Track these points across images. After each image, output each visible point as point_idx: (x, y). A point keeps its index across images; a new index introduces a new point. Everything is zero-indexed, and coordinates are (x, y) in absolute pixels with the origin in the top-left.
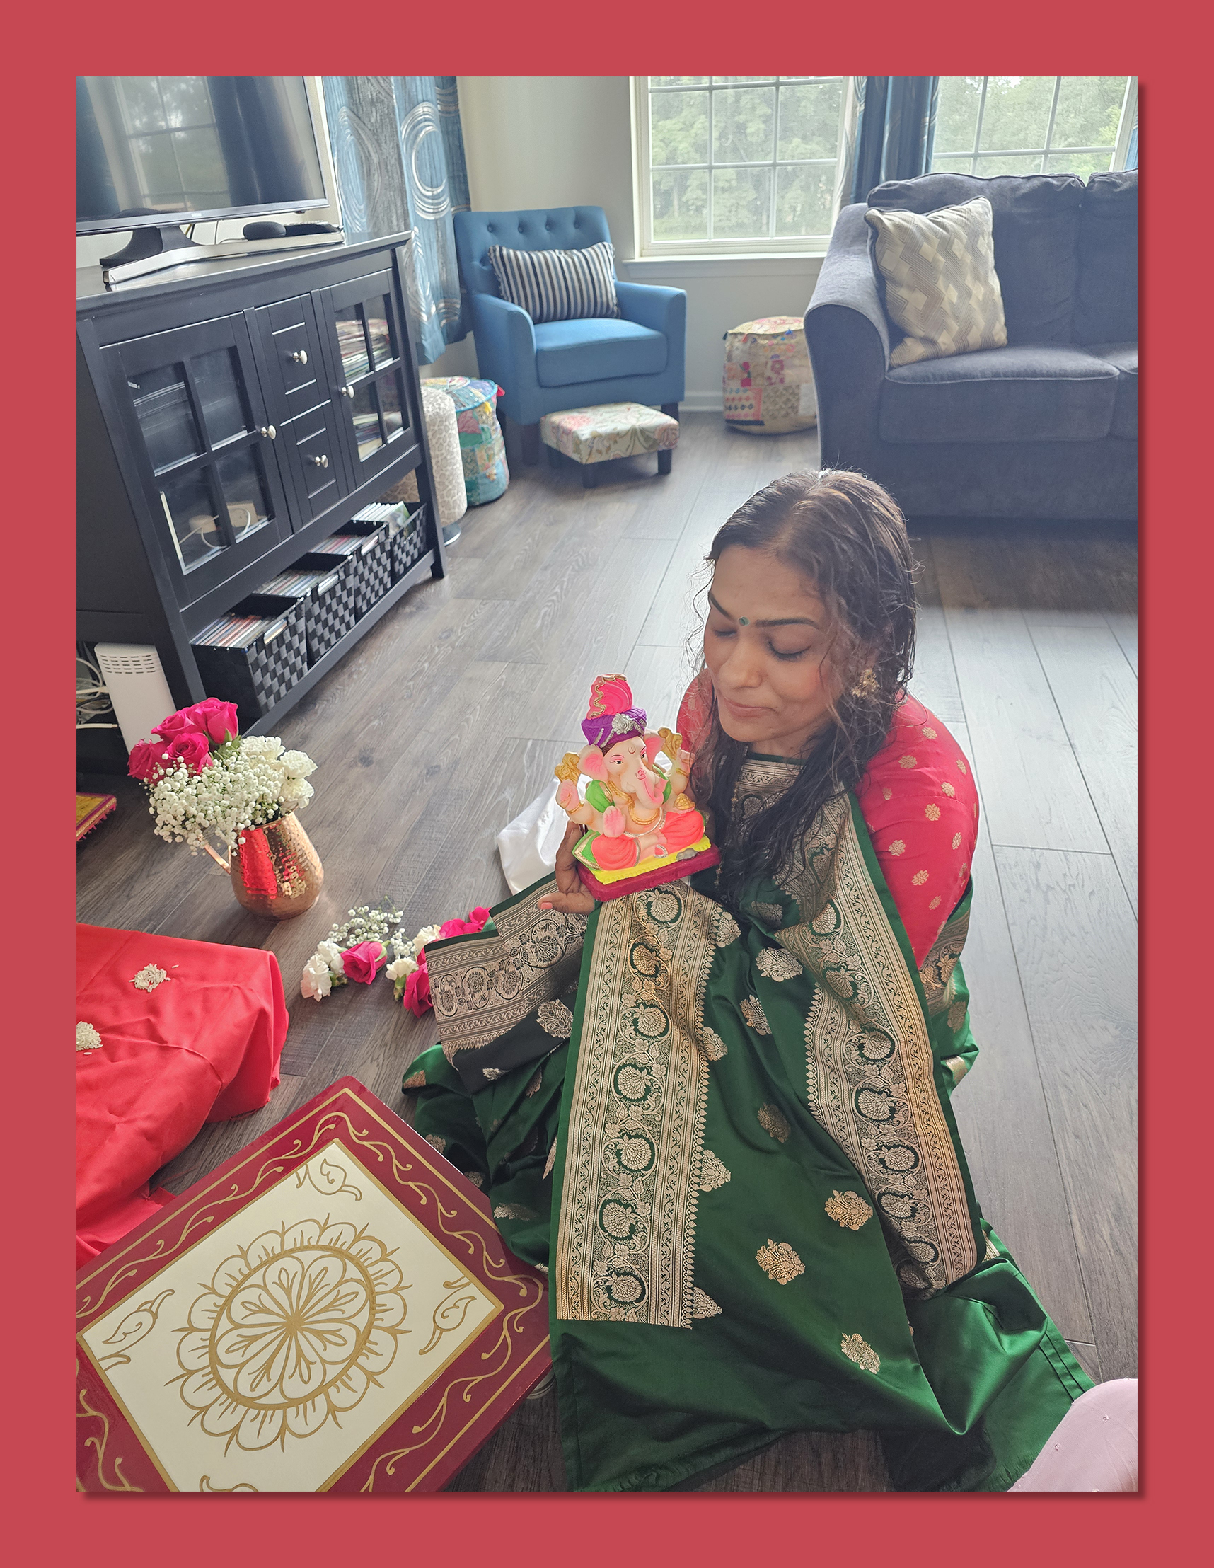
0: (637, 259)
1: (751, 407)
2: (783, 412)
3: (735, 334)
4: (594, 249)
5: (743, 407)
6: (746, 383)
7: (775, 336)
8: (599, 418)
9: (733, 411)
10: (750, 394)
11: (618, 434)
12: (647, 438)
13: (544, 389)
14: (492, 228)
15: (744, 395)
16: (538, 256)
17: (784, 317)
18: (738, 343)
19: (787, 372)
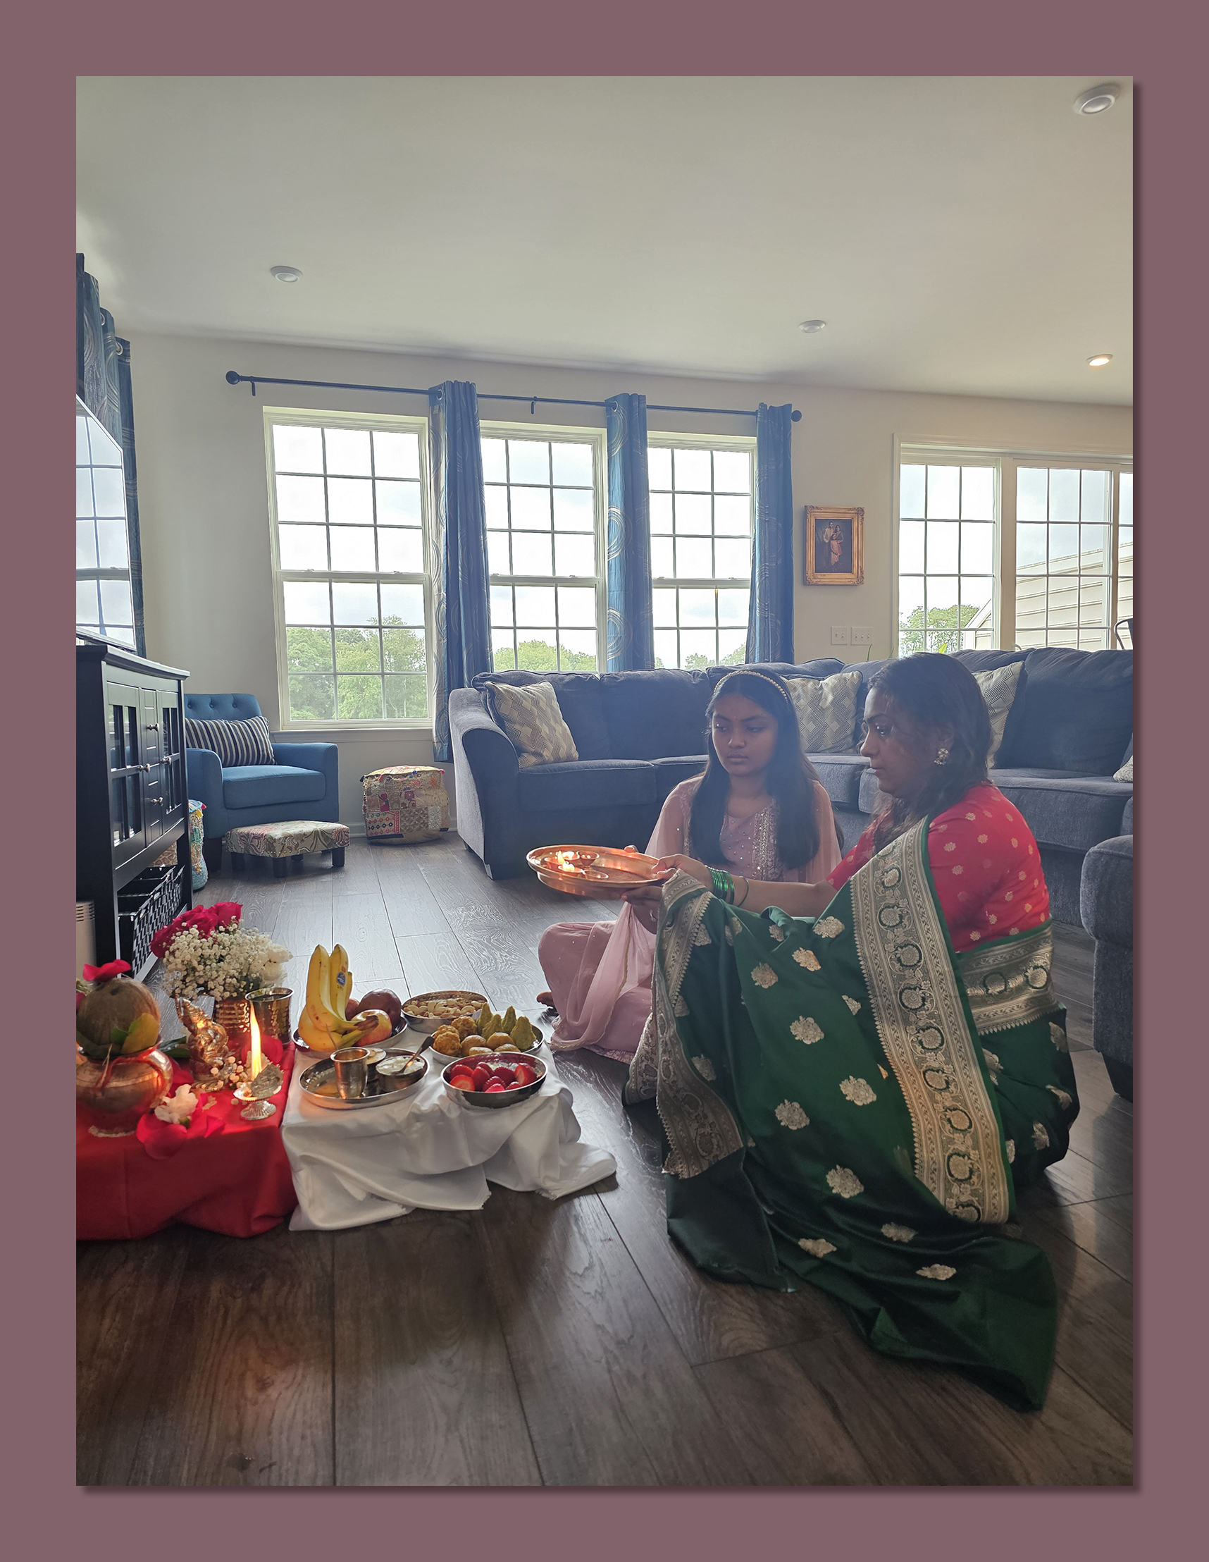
0: (283, 728)
1: (391, 825)
2: (417, 828)
3: (372, 777)
4: (253, 720)
5: (384, 826)
6: (385, 808)
7: (404, 776)
8: (283, 828)
10: (388, 815)
11: (304, 834)
12: (327, 838)
13: (229, 810)
15: (385, 818)
17: (406, 765)
18: (374, 782)
19: (416, 798)
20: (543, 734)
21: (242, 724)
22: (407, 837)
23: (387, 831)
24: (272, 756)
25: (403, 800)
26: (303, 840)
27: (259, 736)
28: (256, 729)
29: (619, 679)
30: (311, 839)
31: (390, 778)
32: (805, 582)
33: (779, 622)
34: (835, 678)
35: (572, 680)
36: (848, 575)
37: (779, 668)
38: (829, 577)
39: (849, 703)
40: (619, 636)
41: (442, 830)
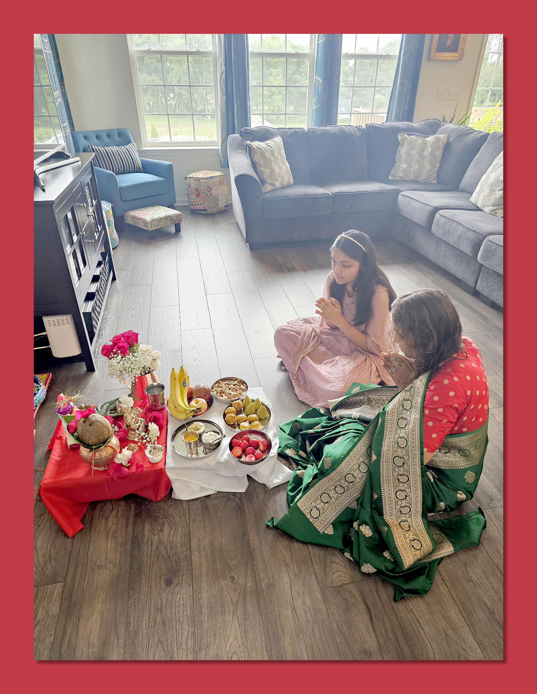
0: (144, 149)
1: (201, 204)
2: (214, 206)
3: (190, 178)
4: (129, 146)
5: (198, 204)
6: (198, 195)
7: (207, 178)
8: (151, 213)
9: (194, 206)
10: (199, 199)
11: (161, 218)
12: (171, 219)
13: (124, 202)
14: (85, 138)
15: (198, 200)
16: (108, 149)
17: (207, 171)
18: (192, 181)
19: (213, 191)
20: (276, 173)
21: (124, 149)
22: (209, 211)
23: (200, 207)
24: (141, 167)
25: (206, 192)
26: (160, 221)
27: (133, 156)
28: (131, 152)
29: (317, 132)
30: (164, 220)
31: (200, 180)
32: (429, 59)
33: (410, 86)
34: (434, 138)
35: (292, 133)
36: (455, 54)
37: (405, 127)
38: (443, 55)
39: (439, 154)
40: (320, 94)
41: (225, 207)
